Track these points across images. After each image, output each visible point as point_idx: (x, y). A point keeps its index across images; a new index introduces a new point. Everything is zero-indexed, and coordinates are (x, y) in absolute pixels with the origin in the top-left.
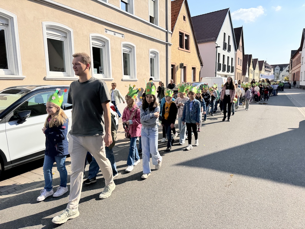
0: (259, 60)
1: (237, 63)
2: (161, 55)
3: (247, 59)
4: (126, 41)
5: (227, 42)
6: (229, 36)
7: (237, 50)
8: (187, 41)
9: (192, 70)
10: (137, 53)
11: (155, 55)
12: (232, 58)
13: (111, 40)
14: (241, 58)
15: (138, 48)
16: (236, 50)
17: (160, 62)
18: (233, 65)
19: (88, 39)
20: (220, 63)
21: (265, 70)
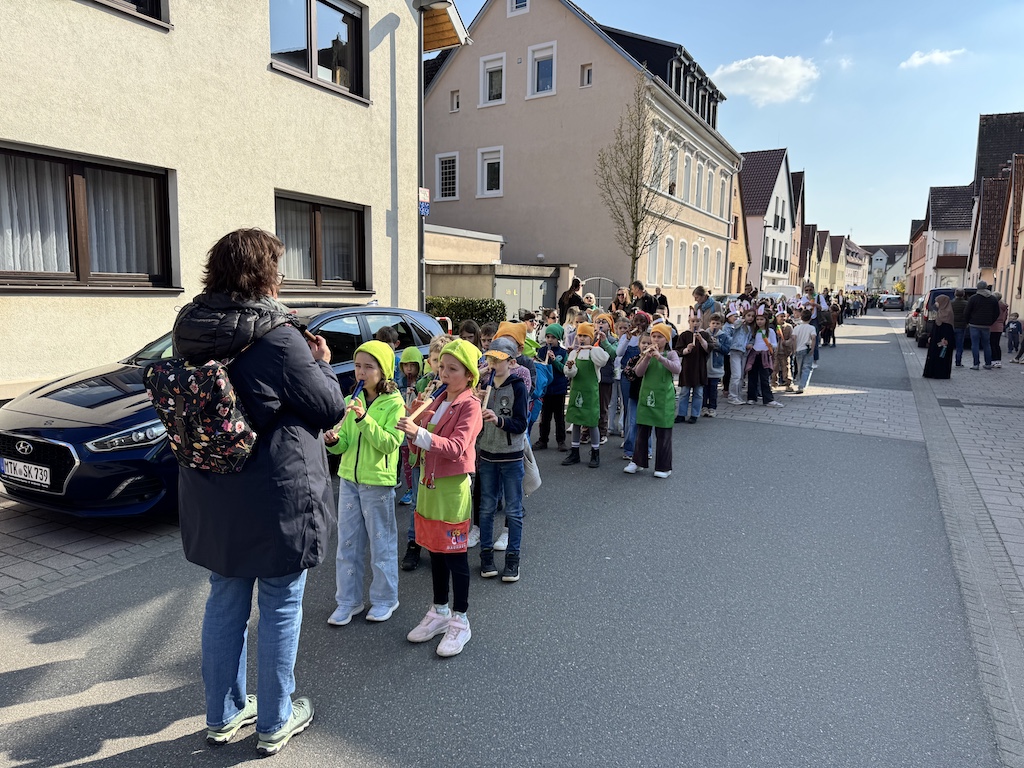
0: (832, 234)
5: (780, 212)
12: (786, 244)
14: (799, 236)
16: (792, 224)
18: (788, 258)
21: (848, 262)
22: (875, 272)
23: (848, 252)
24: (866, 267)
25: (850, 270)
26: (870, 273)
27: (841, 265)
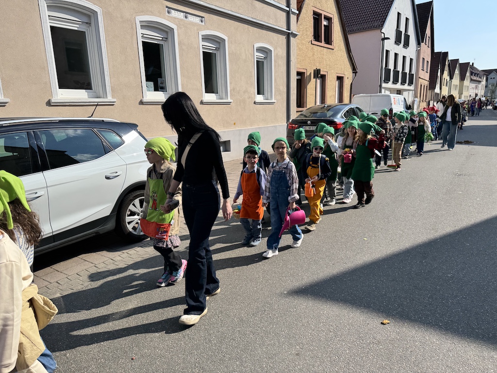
0: (461, 62)
1: (421, 68)
2: (277, 54)
3: (439, 60)
4: (208, 29)
5: (402, 29)
6: (407, 19)
7: (422, 44)
8: (328, 29)
9: (337, 82)
10: (231, 52)
11: (266, 54)
12: (411, 60)
13: (179, 27)
14: (428, 58)
15: (231, 42)
16: (419, 44)
17: (275, 69)
18: (413, 72)
19: (132, 28)
20: (390, 68)
21: (471, 80)
22: (490, 86)
23: (472, 74)
24: (484, 83)
25: (473, 85)
26: (486, 87)
27: (467, 82)
